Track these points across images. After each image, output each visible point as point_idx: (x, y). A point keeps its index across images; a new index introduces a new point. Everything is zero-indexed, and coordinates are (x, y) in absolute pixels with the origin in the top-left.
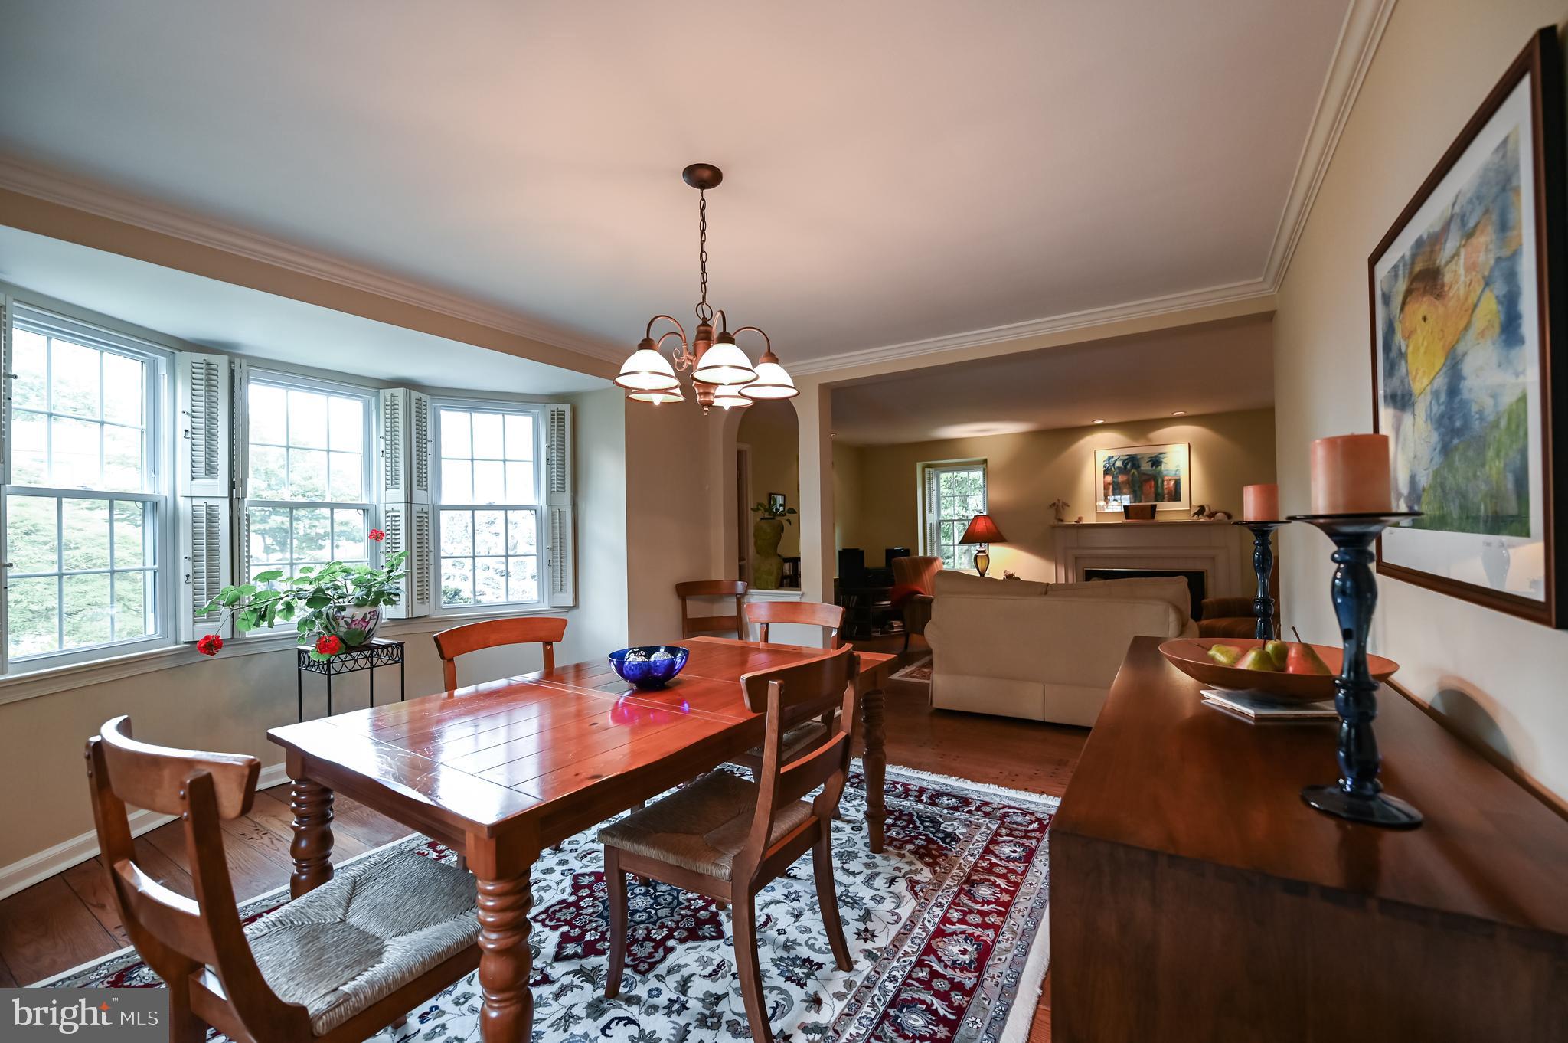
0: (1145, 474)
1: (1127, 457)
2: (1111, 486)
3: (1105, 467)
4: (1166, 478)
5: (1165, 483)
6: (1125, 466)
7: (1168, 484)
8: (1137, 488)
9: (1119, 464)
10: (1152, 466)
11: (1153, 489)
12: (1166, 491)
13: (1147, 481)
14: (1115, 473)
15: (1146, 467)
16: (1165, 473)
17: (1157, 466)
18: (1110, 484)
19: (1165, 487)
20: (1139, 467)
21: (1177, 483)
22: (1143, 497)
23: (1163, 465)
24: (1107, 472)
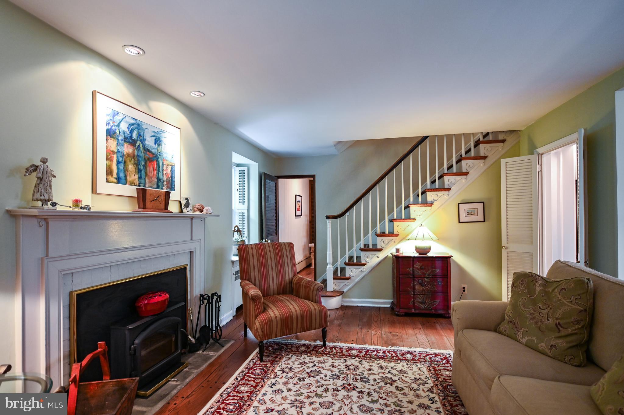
0: (148, 150)
1: (133, 121)
2: (115, 156)
3: (108, 124)
4: (165, 162)
5: (165, 168)
6: (131, 132)
7: (167, 169)
8: (142, 167)
9: (124, 127)
10: (155, 144)
11: (156, 172)
12: (165, 179)
13: (150, 160)
14: (120, 138)
15: (150, 142)
16: (165, 155)
17: (159, 145)
18: (113, 152)
19: (165, 172)
20: (144, 140)
21: (172, 171)
22: (147, 181)
23: (163, 145)
24: (110, 134)
